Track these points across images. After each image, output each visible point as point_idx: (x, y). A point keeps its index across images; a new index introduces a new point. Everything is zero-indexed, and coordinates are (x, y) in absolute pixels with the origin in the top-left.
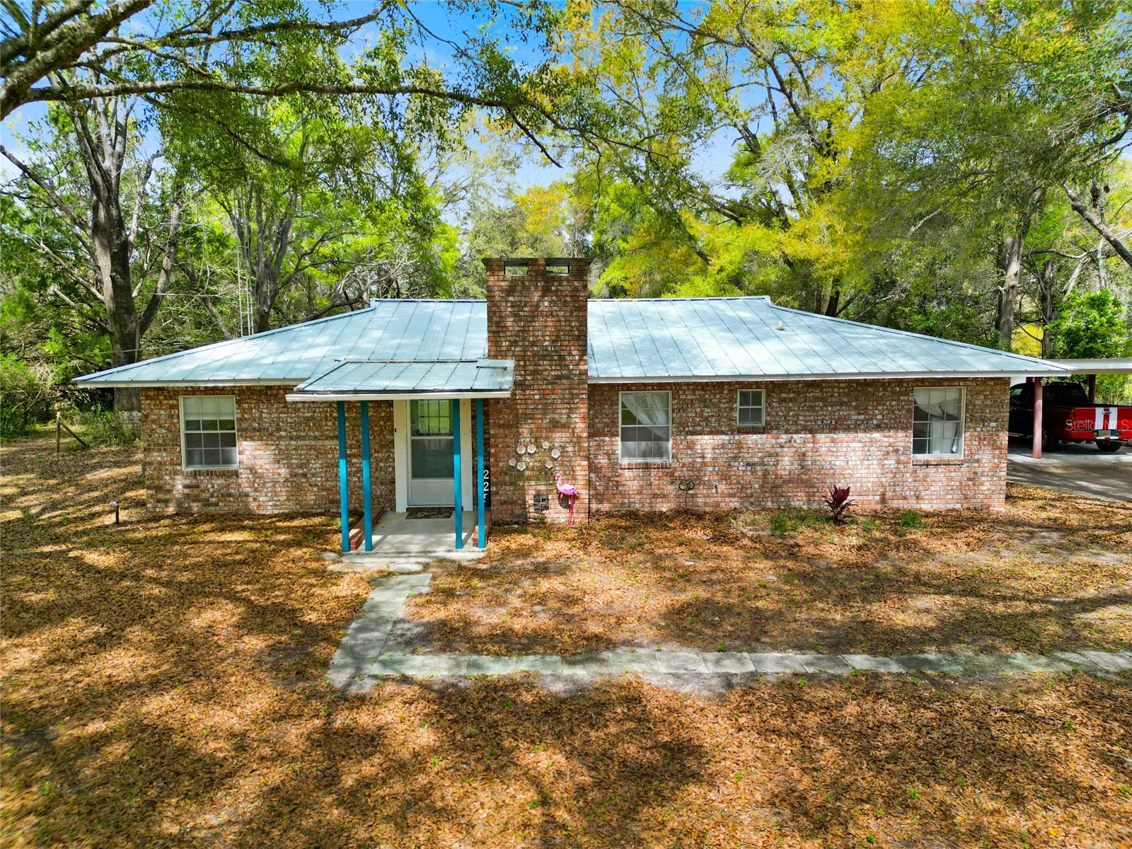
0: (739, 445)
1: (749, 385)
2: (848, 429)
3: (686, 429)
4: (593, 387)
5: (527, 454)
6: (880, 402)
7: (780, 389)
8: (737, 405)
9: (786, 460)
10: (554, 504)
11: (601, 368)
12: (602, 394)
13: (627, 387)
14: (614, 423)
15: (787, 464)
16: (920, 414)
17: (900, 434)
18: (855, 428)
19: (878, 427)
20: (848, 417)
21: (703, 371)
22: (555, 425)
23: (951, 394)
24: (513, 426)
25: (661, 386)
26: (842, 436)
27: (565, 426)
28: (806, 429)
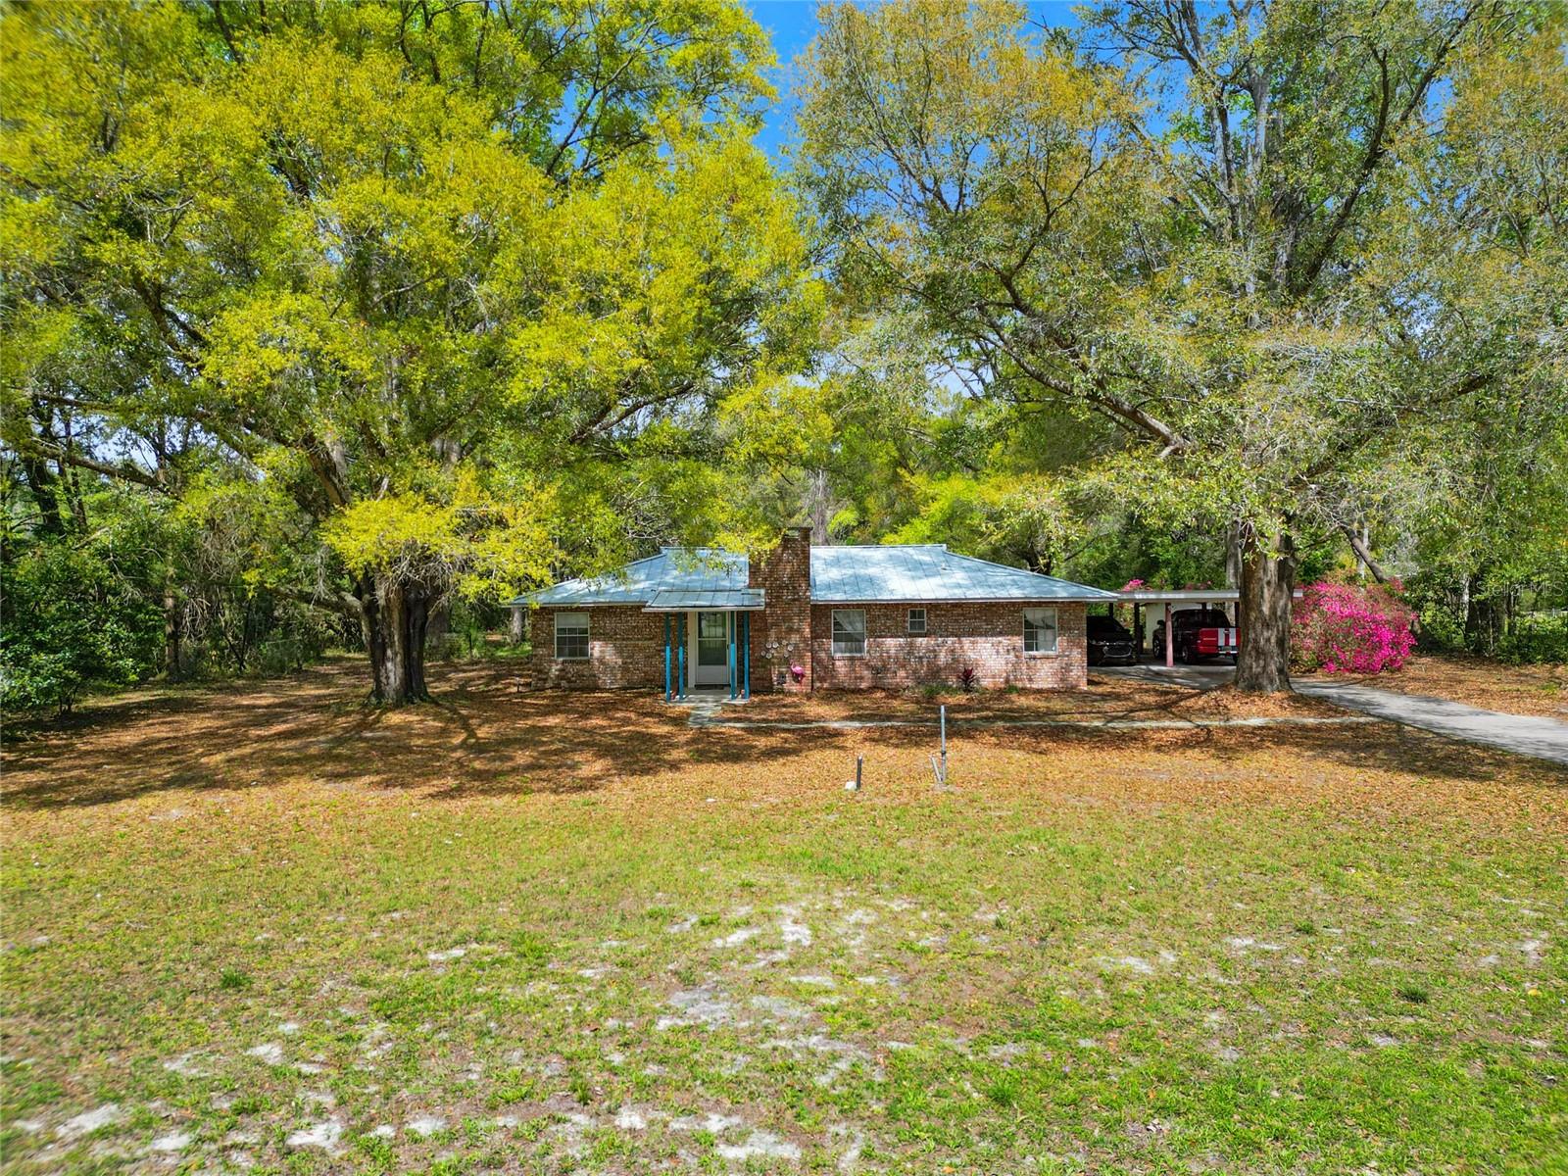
0: (911, 645)
1: (916, 605)
2: (981, 635)
3: (874, 633)
4: (815, 607)
5: (774, 648)
6: (1001, 616)
7: (935, 607)
8: (908, 619)
9: (942, 655)
10: (788, 678)
11: (820, 596)
12: (821, 613)
13: (837, 606)
14: (829, 630)
15: (943, 658)
16: (1028, 625)
17: (1016, 638)
18: (985, 634)
19: (1000, 634)
20: (980, 627)
21: (885, 596)
22: (790, 630)
23: (1049, 612)
24: (764, 630)
25: (859, 606)
26: (979, 639)
27: (798, 631)
28: (953, 635)
